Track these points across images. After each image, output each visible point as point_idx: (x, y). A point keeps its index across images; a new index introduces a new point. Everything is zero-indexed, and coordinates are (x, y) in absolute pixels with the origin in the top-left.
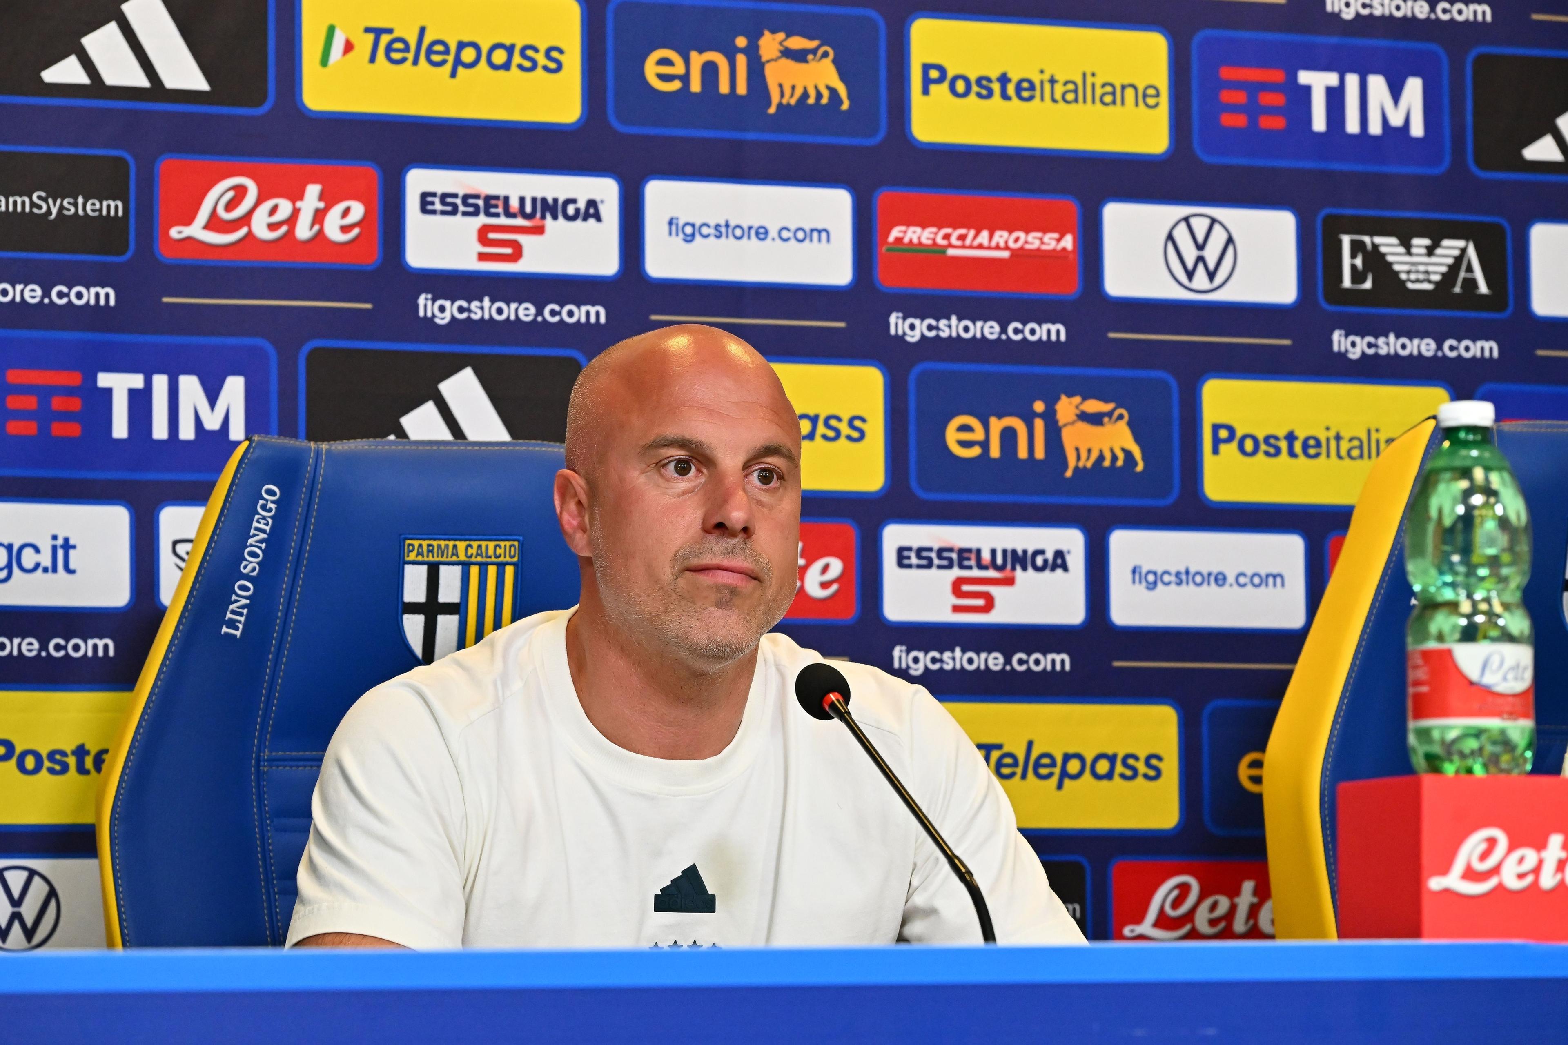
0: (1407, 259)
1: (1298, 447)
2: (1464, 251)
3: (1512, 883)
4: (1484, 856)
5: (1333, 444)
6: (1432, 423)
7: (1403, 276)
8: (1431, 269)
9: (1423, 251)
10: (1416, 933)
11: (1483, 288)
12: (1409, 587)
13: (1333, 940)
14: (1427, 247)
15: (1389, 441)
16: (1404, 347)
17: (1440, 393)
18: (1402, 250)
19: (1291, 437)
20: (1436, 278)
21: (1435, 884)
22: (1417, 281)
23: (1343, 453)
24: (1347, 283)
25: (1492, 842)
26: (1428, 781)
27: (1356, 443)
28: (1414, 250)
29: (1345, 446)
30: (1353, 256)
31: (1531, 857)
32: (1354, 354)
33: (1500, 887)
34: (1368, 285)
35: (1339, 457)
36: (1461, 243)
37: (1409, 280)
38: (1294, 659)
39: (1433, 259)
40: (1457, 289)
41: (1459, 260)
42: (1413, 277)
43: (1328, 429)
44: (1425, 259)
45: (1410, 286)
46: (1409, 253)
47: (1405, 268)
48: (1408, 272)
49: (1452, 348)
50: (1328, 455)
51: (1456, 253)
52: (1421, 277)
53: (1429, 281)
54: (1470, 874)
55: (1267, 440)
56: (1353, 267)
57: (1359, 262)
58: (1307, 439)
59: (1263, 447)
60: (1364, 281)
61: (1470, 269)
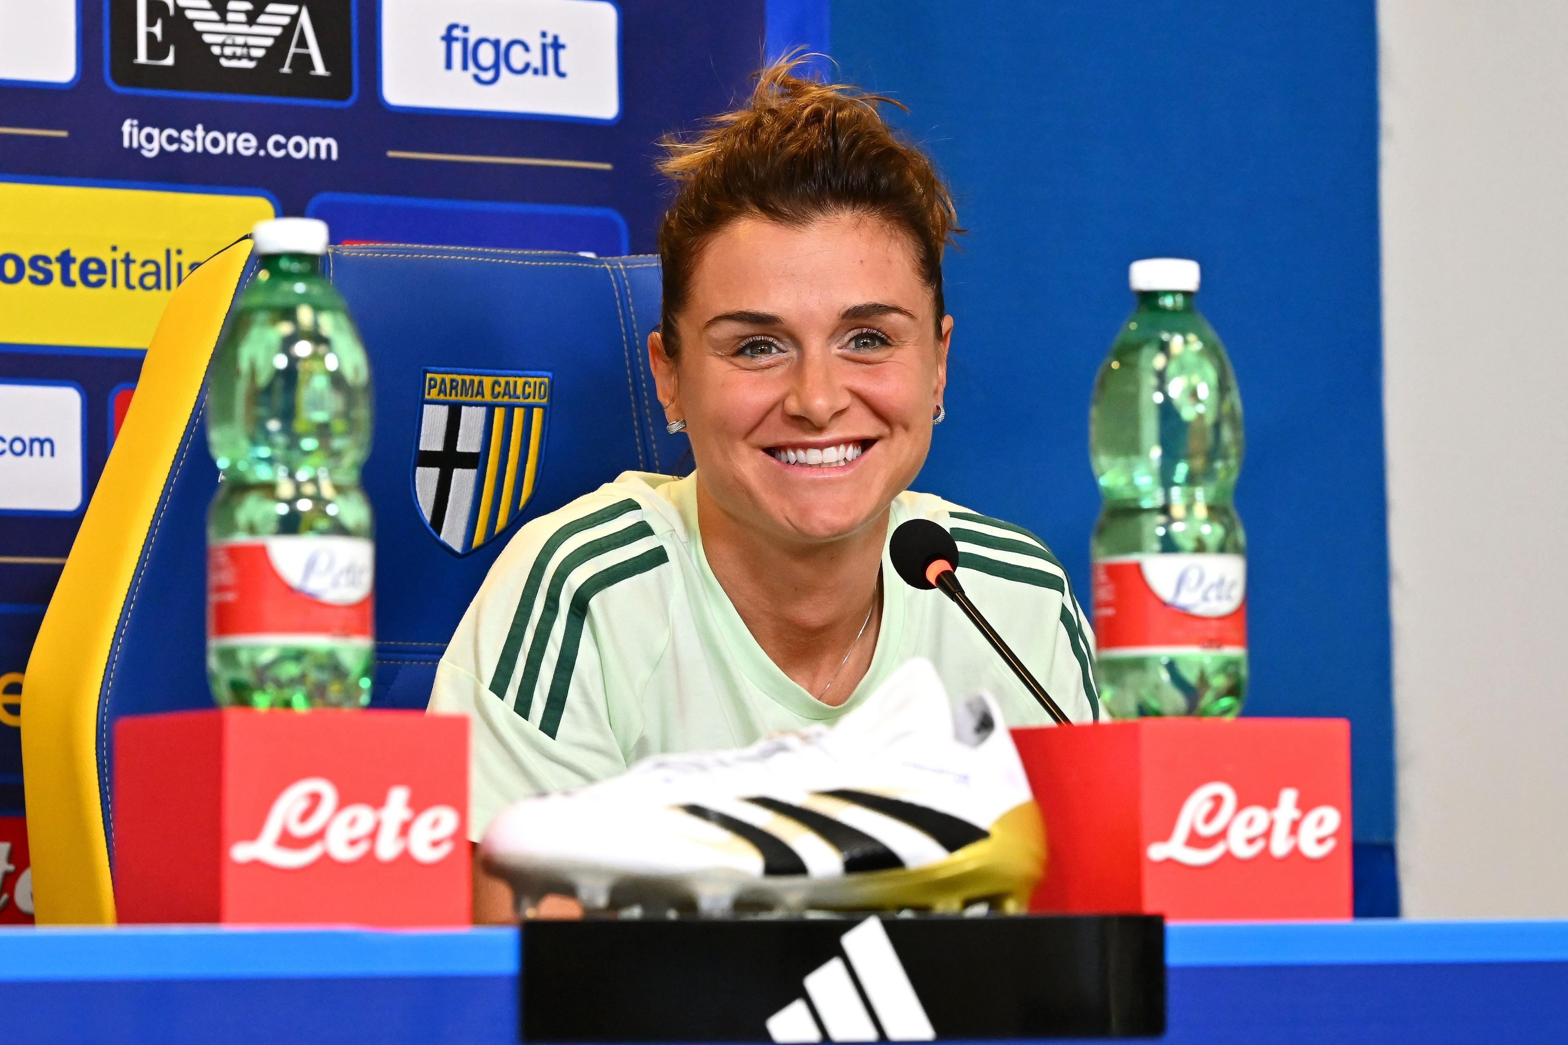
0: (221, 27)
1: (75, 272)
2: (295, 18)
3: (342, 852)
4: (305, 816)
5: (121, 268)
6: (248, 245)
7: (216, 50)
8: (252, 41)
9: (242, 18)
10: (214, 916)
11: (320, 69)
12: (212, 463)
13: (110, 928)
14: (247, 12)
15: (194, 266)
16: (215, 143)
17: (262, 205)
18: (214, 16)
19: (66, 259)
20: (259, 53)
21: (241, 852)
22: (234, 57)
23: (134, 280)
24: (142, 57)
25: (315, 799)
26: (233, 717)
27: (151, 268)
28: (231, 17)
29: (136, 271)
30: (151, 23)
31: (364, 816)
32: (151, 151)
33: (326, 859)
34: (169, 61)
35: (129, 286)
36: (293, 9)
37: (222, 55)
38: (65, 552)
39: (255, 29)
40: (286, 69)
41: (289, 30)
42: (228, 51)
43: (114, 249)
44: (245, 29)
45: (224, 62)
46: (224, 20)
47: (219, 39)
48: (223, 45)
49: (278, 146)
50: (114, 284)
51: (286, 21)
52: (239, 51)
53: (250, 58)
54: (287, 840)
55: (34, 261)
56: (151, 36)
57: (157, 30)
58: (87, 261)
59: (29, 271)
60: (165, 56)
61: (302, 42)
